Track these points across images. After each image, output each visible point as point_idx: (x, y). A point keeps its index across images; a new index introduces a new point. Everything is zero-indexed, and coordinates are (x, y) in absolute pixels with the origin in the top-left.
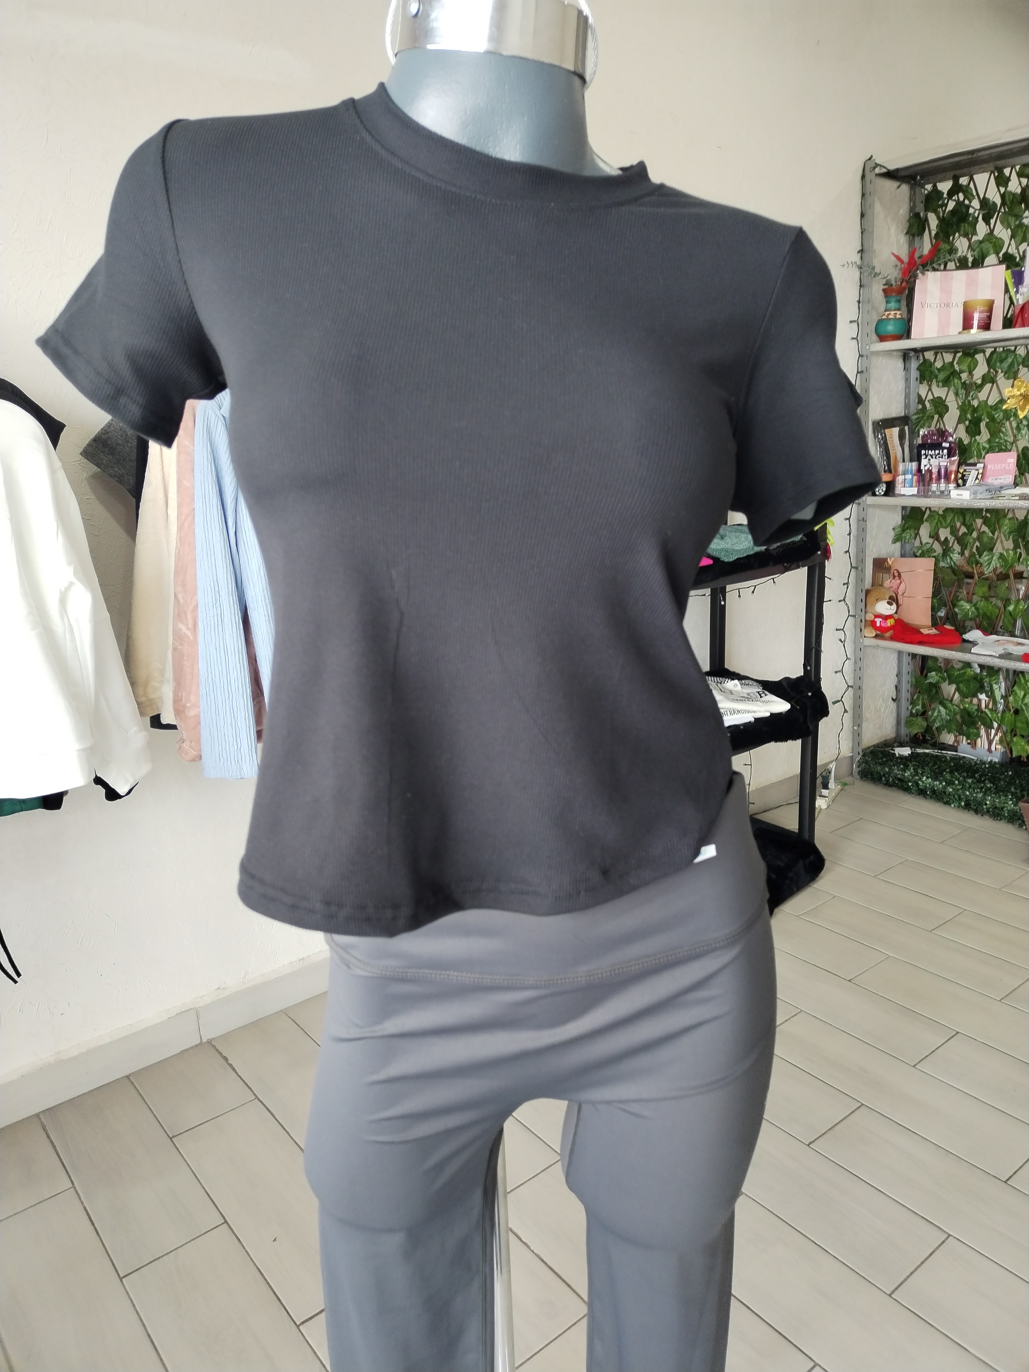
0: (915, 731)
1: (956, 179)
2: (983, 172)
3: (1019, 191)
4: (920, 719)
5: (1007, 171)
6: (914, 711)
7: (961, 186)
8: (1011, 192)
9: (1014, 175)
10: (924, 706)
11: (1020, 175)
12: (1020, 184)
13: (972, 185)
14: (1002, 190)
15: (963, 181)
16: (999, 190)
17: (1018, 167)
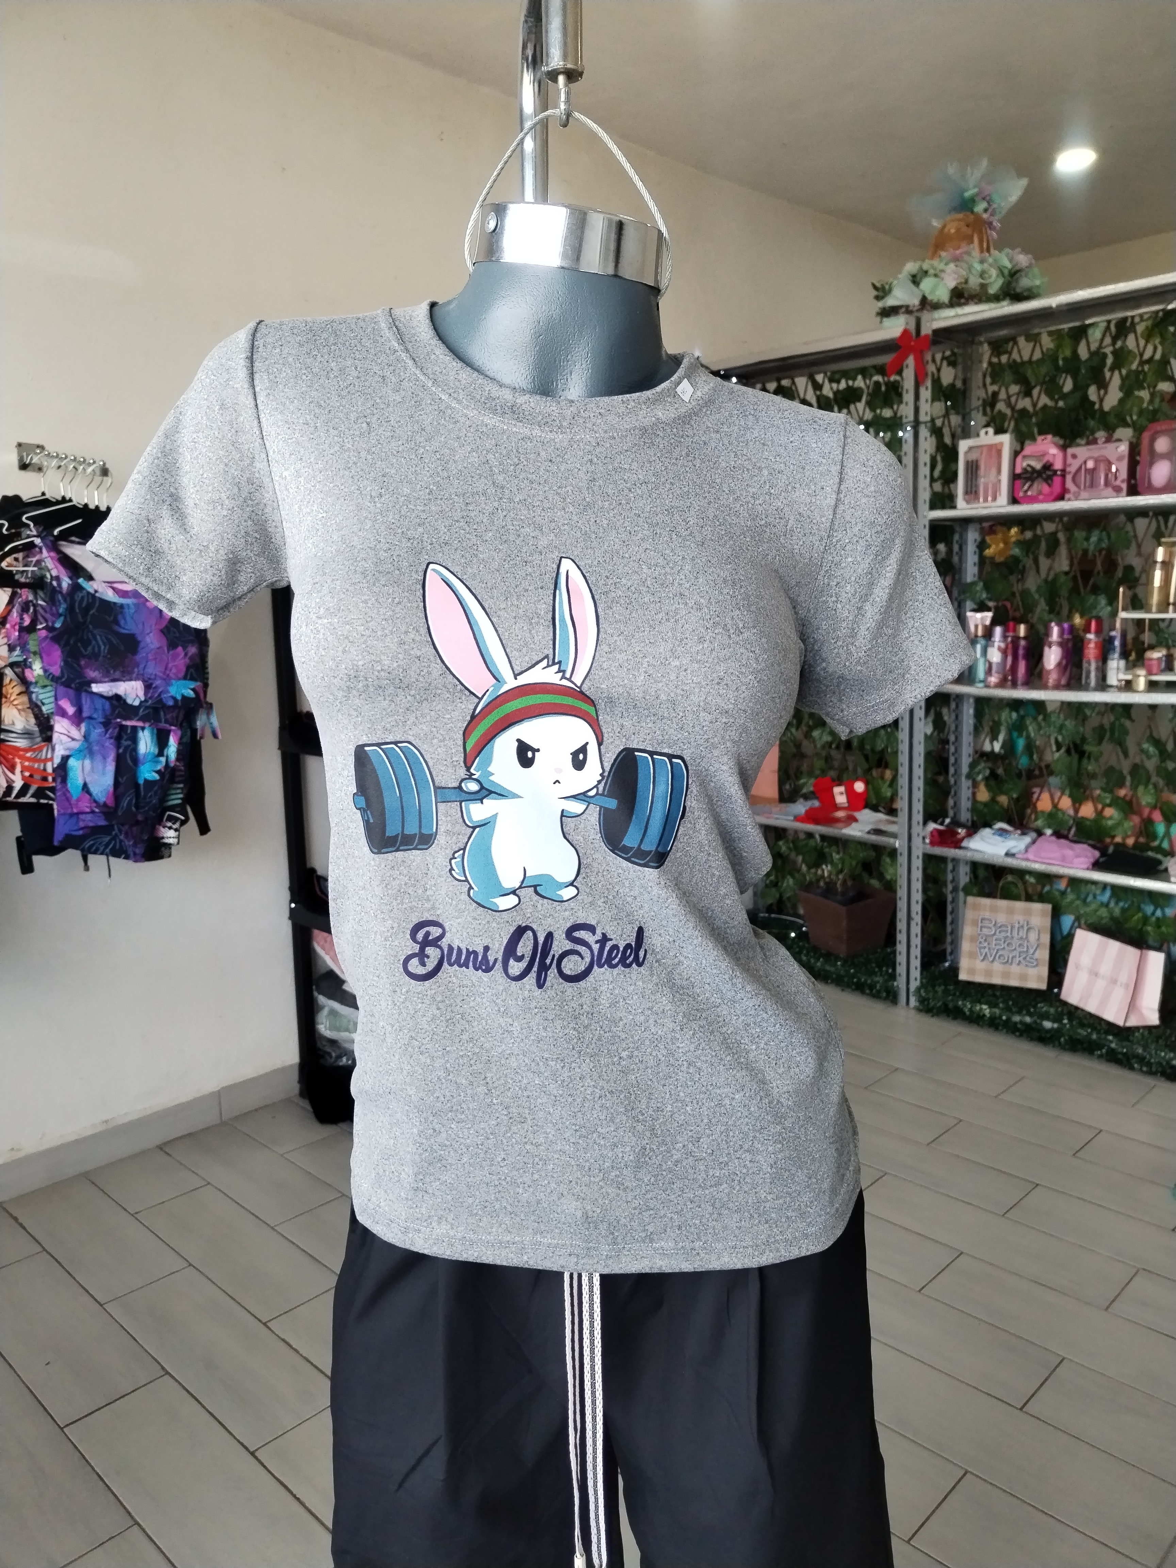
0: (770, 901)
1: (778, 380)
2: (802, 375)
3: (831, 395)
4: (774, 890)
5: (819, 378)
6: (768, 882)
7: (783, 387)
8: (823, 396)
9: (826, 381)
10: (777, 877)
11: (831, 380)
12: (832, 388)
13: (794, 388)
14: (818, 393)
15: (785, 383)
16: (815, 393)
17: (829, 374)
